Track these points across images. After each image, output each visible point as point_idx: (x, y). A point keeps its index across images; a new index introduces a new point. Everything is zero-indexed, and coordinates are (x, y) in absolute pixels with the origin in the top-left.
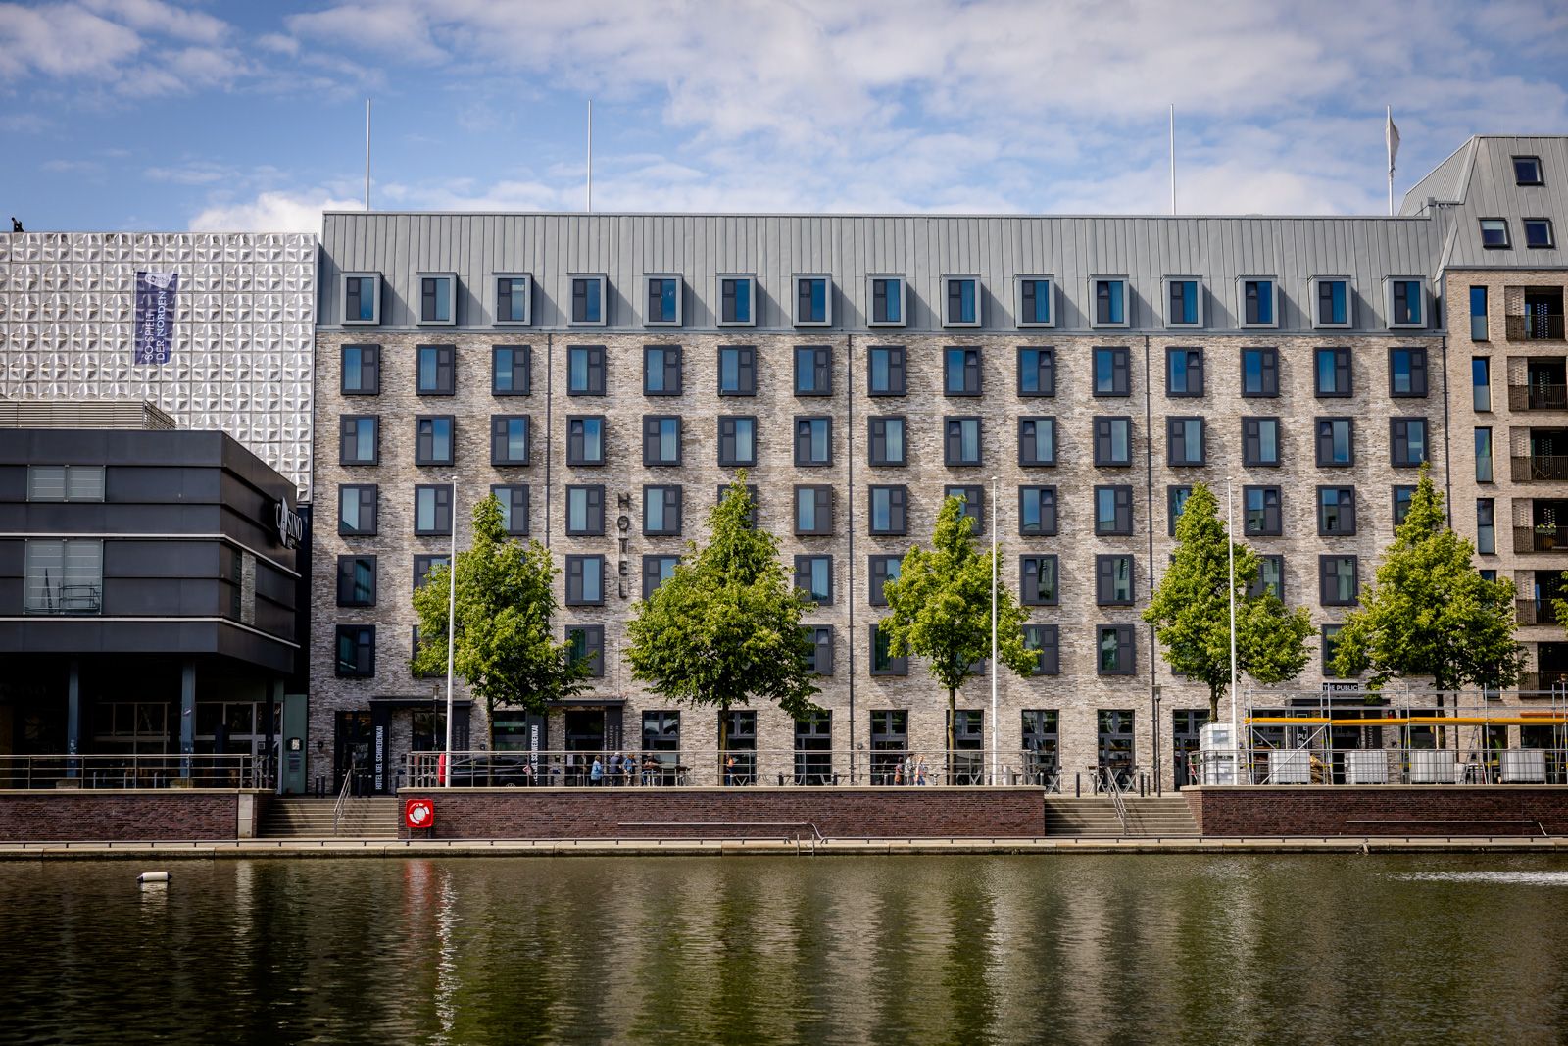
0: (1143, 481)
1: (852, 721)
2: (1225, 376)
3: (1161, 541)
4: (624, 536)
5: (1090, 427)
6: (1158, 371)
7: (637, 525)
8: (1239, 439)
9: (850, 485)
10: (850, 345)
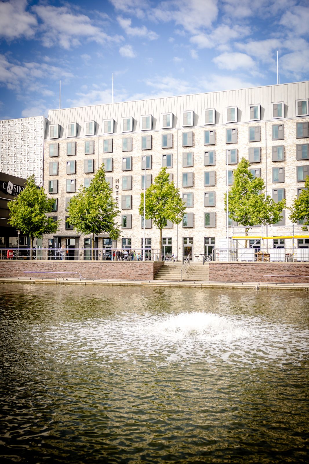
0: (265, 167)
1: (177, 241)
2: (291, 132)
3: (270, 185)
4: (117, 190)
5: (248, 151)
6: (270, 132)
7: (120, 187)
8: (296, 152)
9: (177, 173)
10: (177, 133)
